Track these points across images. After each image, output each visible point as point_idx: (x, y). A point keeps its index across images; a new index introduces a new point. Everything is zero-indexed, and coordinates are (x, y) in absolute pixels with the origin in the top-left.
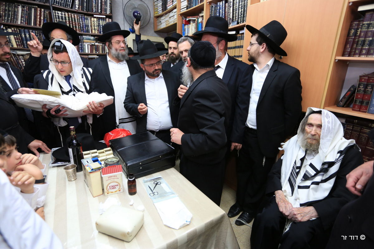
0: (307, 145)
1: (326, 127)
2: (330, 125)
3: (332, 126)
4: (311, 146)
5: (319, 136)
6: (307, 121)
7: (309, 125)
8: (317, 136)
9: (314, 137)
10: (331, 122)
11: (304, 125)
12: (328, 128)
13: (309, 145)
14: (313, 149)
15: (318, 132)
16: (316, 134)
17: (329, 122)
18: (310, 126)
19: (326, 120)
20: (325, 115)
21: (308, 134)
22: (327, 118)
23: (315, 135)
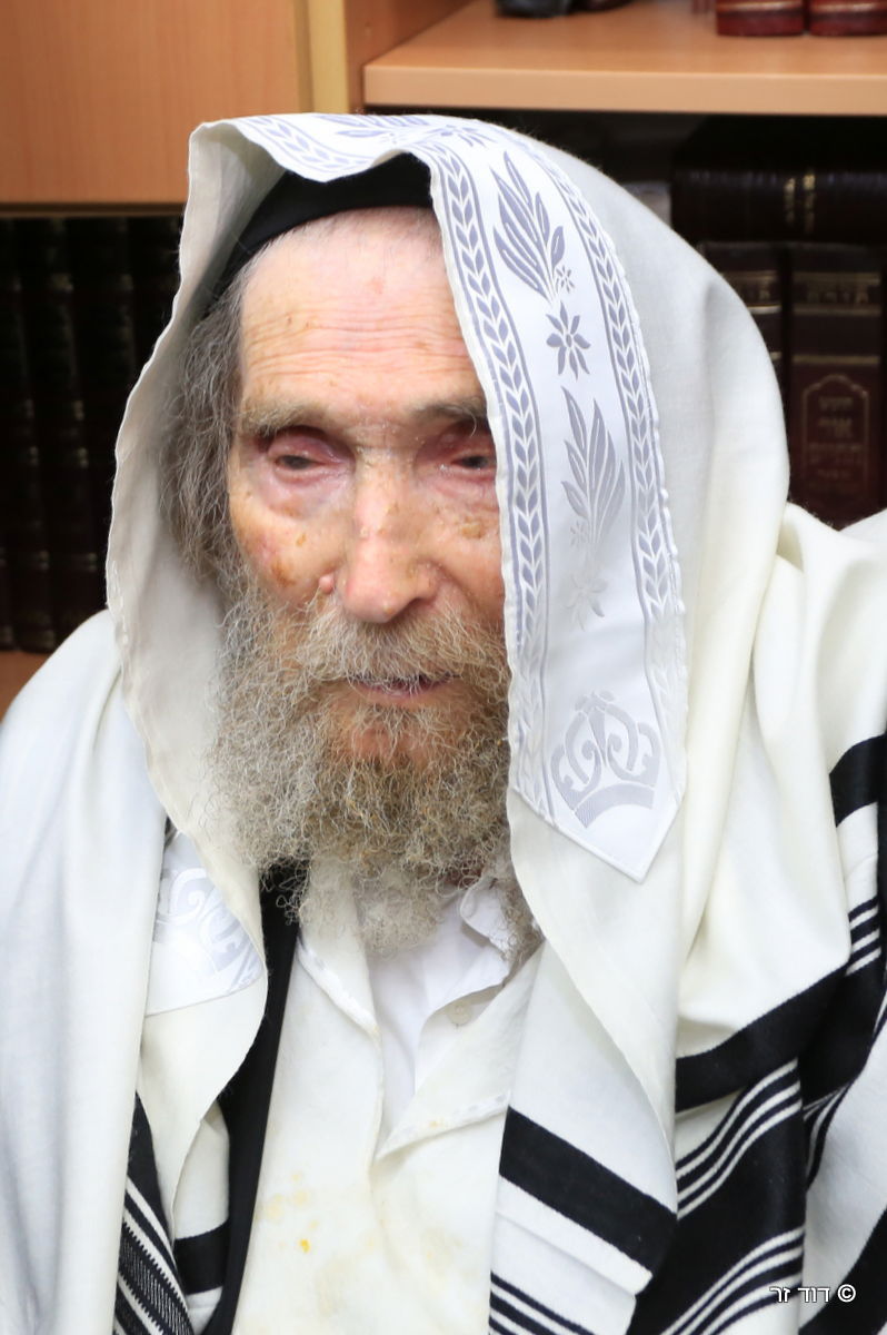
0: (334, 811)
1: (556, 428)
2: (599, 389)
3: (622, 383)
4: (392, 812)
5: (488, 617)
6: (231, 383)
7: (283, 447)
8: (449, 611)
9: (413, 650)
10: (593, 329)
11: (194, 458)
12: (589, 440)
13: (374, 796)
14: (439, 862)
15: (449, 541)
16: (422, 584)
17: (567, 343)
18: (295, 462)
19: (530, 312)
20: (492, 220)
21: (299, 615)
22: (531, 277)
23: (415, 607)
